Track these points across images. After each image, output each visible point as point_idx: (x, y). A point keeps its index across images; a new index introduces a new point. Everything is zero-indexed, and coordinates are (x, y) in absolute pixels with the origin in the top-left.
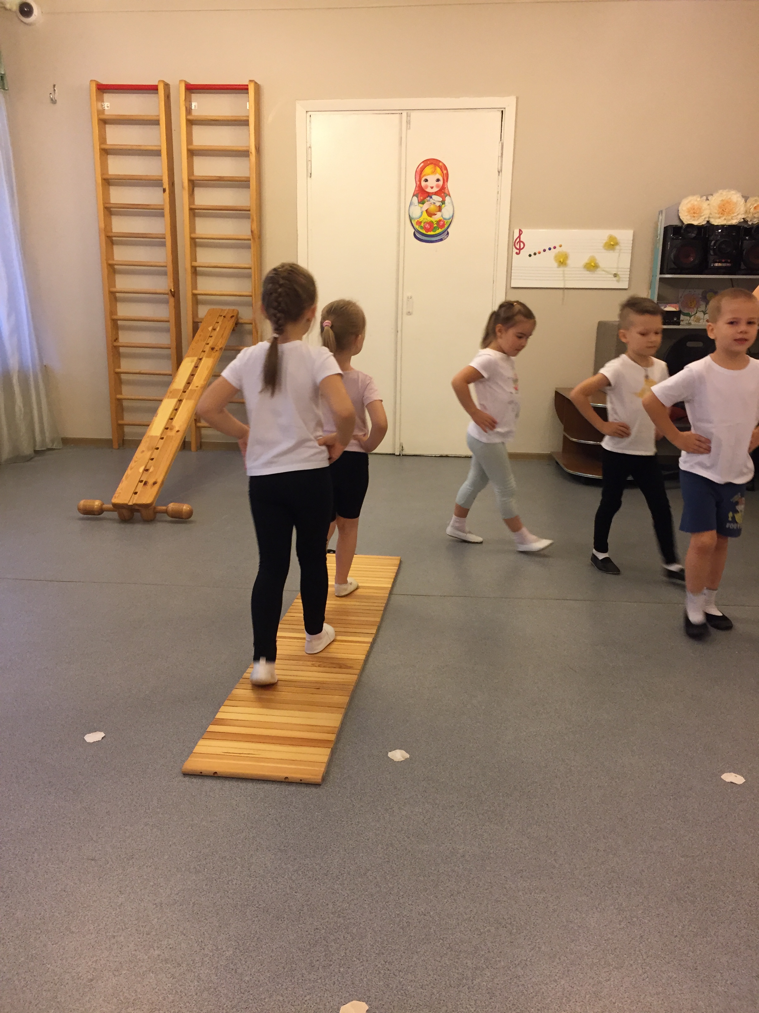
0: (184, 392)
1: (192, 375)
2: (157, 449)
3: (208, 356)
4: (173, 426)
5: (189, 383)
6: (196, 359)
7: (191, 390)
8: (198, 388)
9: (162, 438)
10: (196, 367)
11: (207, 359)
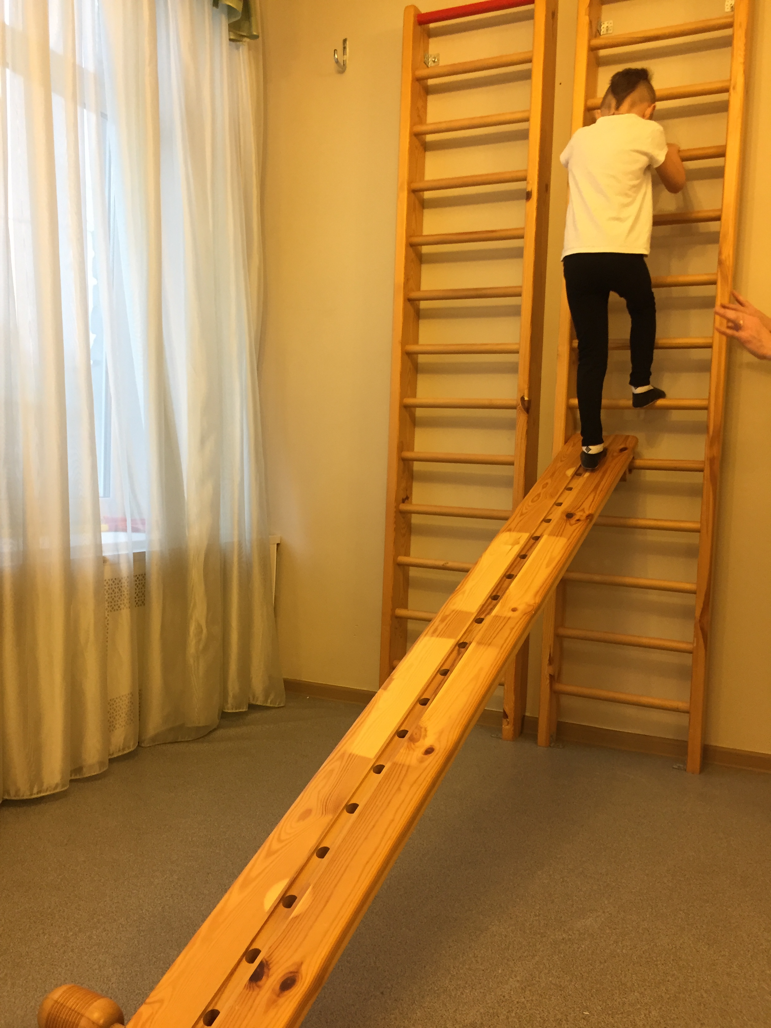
0: (479, 621)
1: (509, 576)
2: (352, 808)
3: (557, 533)
4: (419, 728)
5: (495, 597)
6: (525, 536)
7: (496, 616)
8: (516, 614)
9: (378, 769)
10: (522, 556)
11: (553, 538)
